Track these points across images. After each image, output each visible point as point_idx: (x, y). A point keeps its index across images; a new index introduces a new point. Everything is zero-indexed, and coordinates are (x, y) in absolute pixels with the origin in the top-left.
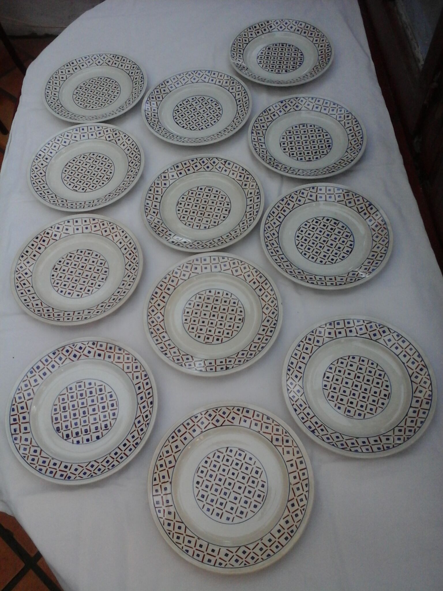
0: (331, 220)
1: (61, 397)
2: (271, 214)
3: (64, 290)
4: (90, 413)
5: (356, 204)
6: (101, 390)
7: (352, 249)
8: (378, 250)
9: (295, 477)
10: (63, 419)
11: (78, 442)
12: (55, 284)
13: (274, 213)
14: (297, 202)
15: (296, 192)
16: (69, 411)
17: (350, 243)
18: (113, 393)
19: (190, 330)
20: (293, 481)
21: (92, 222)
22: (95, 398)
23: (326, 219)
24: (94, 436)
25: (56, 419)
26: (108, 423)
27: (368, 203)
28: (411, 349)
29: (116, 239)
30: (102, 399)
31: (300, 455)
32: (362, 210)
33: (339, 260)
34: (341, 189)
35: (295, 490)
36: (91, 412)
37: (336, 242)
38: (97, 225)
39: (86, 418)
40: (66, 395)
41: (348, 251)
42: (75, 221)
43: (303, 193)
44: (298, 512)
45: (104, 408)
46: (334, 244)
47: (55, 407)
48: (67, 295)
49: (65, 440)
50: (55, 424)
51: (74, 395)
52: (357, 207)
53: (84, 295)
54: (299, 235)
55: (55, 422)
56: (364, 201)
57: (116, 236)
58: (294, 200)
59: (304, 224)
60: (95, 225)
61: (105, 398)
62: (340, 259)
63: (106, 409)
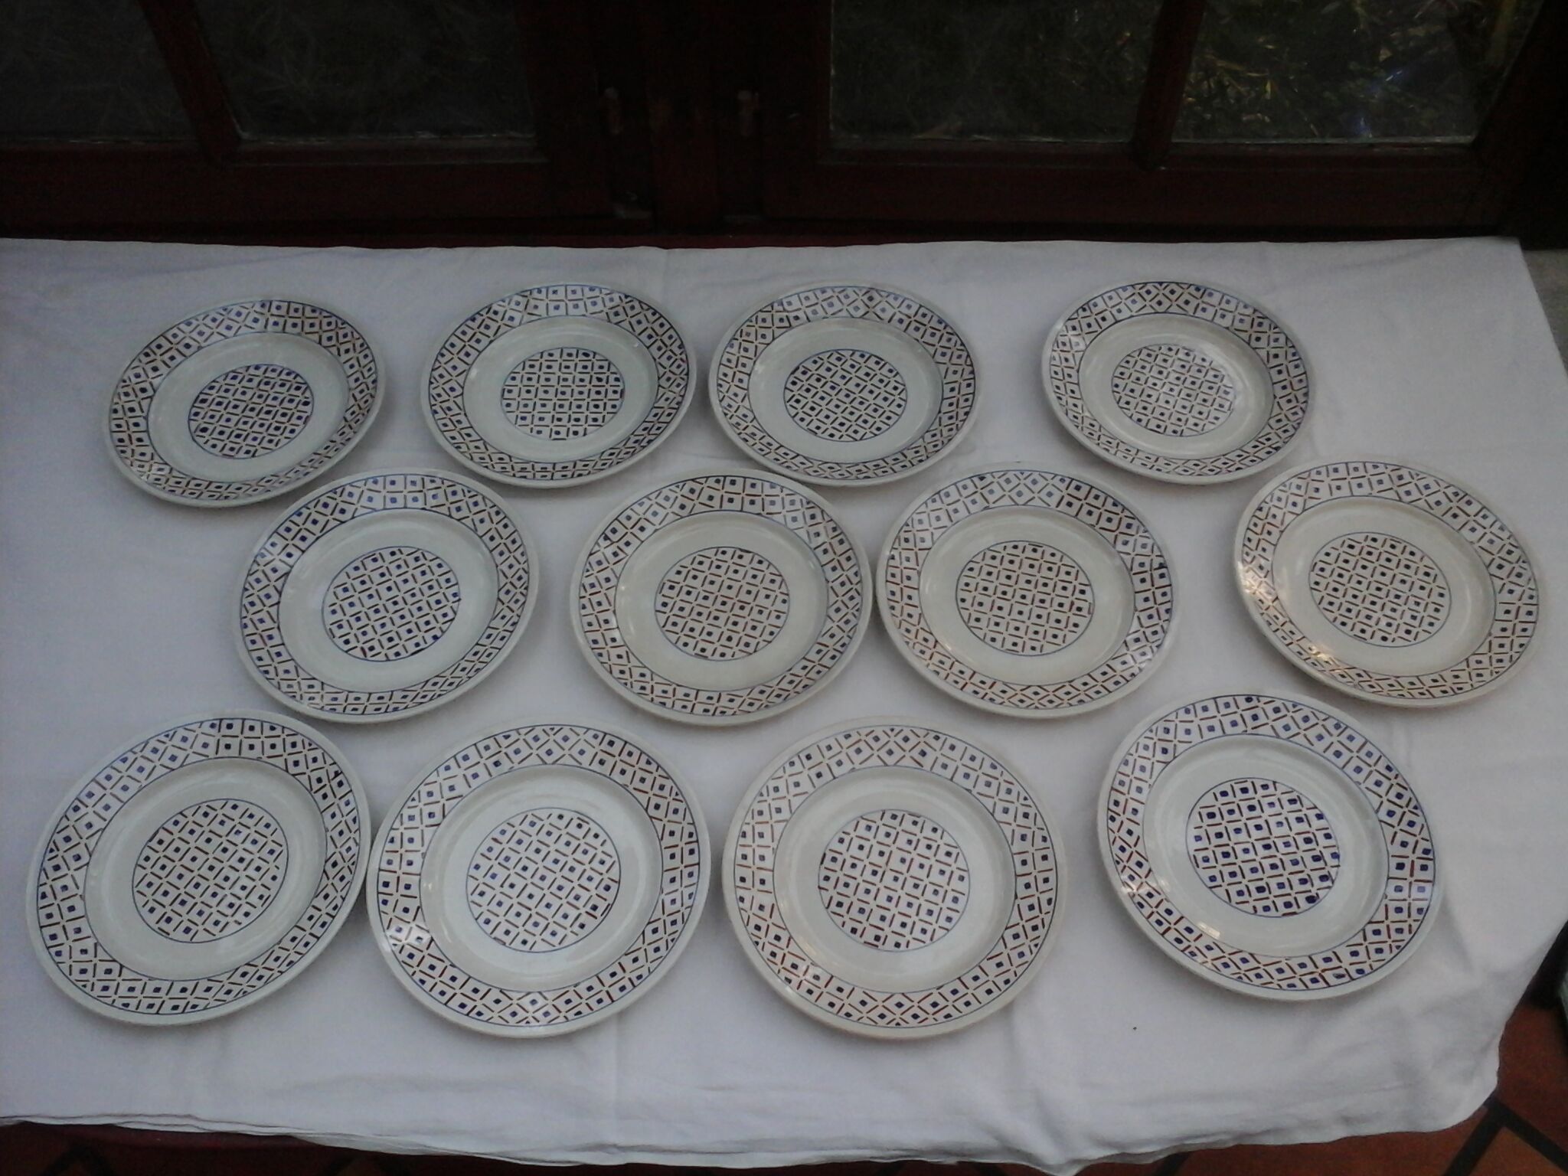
0: (796, 378)
1: (1235, 898)
3: (946, 913)
4: (1268, 835)
5: (770, 328)
6: (1211, 815)
7: (873, 355)
8: (890, 311)
9: (1360, 485)
10: (1287, 890)
11: (1335, 856)
12: (927, 938)
16: (1266, 880)
17: (856, 357)
18: (1218, 791)
19: (1058, 641)
20: (1366, 489)
21: (748, 840)
22: (1231, 827)
24: (1317, 824)
25: (1288, 905)
26: (1285, 798)
27: (776, 305)
28: (1111, 298)
29: (806, 786)
30: (1231, 812)
31: (1323, 470)
32: (785, 320)
33: (899, 379)
35: (1382, 487)
36: (1264, 833)
37: (851, 378)
38: (759, 829)
39: (1280, 843)
40: (1229, 888)
41: (877, 363)
42: (741, 884)
44: (1421, 484)
45: (1252, 808)
46: (856, 380)
47: (1260, 911)
48: (959, 906)
49: (1333, 882)
50: (1299, 907)
51: (1226, 870)
52: (778, 328)
53: (961, 864)
54: (828, 433)
55: (1294, 909)
56: (770, 311)
57: (797, 784)
59: (799, 421)
60: (757, 835)
61: (1230, 807)
62: (895, 376)
63: (1254, 802)
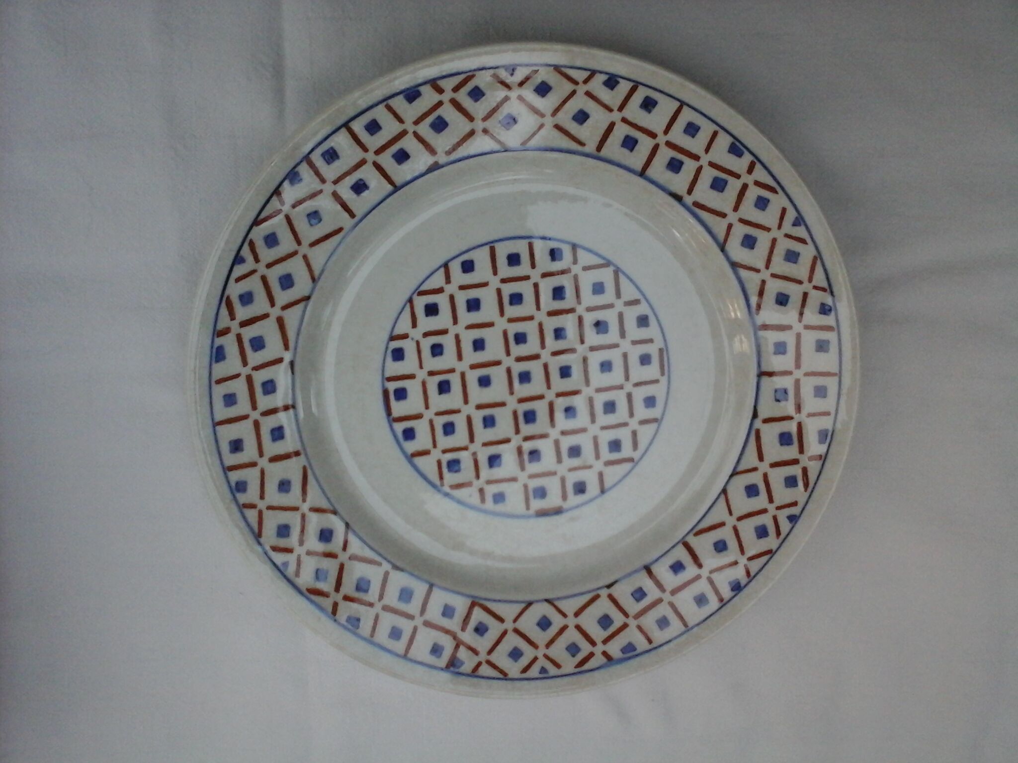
0: (564, 497)
2: (829, 328)
5: (516, 631)
7: (393, 420)
8: (276, 472)
13: (822, 346)
14: (756, 478)
15: (793, 519)
17: (422, 440)
23: (593, 488)
27: (467, 667)
32: (472, 624)
33: (404, 326)
34: (621, 661)
37: (479, 407)
41: (401, 394)
43: (762, 532)
46: (478, 395)
52: (501, 620)
54: (643, 333)
56: (489, 663)
58: (777, 476)
59: (660, 403)
62: (405, 336)
